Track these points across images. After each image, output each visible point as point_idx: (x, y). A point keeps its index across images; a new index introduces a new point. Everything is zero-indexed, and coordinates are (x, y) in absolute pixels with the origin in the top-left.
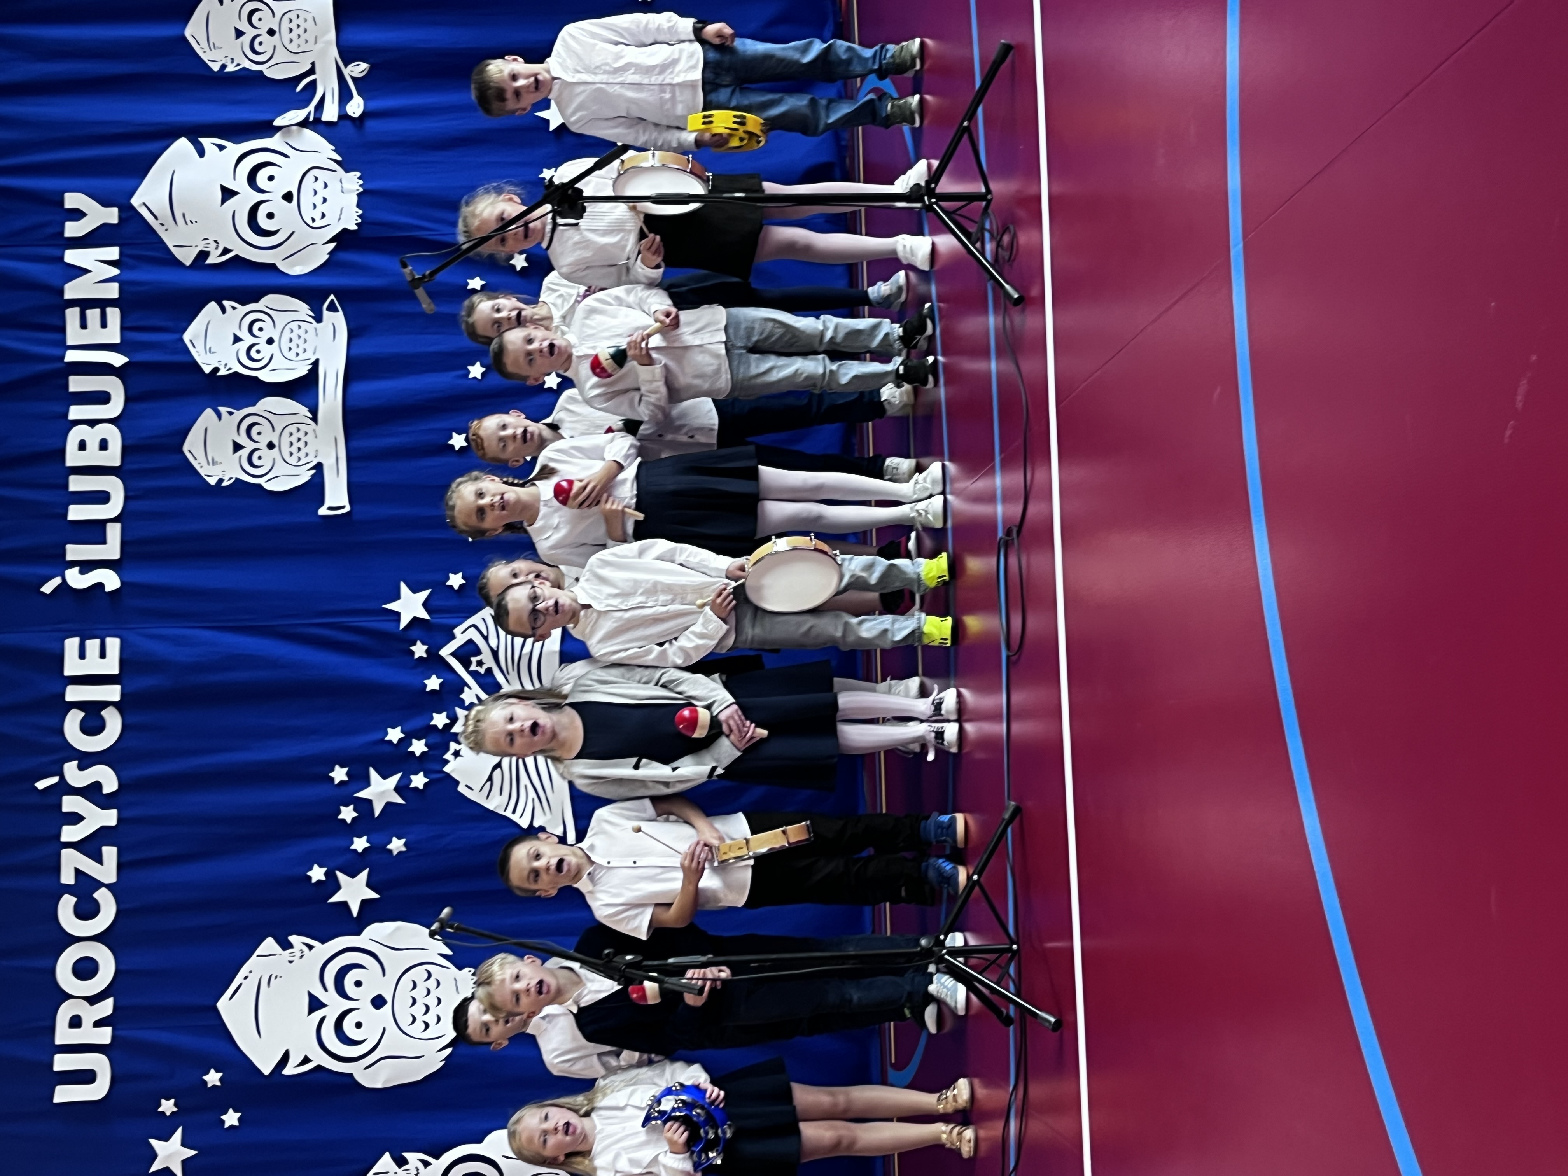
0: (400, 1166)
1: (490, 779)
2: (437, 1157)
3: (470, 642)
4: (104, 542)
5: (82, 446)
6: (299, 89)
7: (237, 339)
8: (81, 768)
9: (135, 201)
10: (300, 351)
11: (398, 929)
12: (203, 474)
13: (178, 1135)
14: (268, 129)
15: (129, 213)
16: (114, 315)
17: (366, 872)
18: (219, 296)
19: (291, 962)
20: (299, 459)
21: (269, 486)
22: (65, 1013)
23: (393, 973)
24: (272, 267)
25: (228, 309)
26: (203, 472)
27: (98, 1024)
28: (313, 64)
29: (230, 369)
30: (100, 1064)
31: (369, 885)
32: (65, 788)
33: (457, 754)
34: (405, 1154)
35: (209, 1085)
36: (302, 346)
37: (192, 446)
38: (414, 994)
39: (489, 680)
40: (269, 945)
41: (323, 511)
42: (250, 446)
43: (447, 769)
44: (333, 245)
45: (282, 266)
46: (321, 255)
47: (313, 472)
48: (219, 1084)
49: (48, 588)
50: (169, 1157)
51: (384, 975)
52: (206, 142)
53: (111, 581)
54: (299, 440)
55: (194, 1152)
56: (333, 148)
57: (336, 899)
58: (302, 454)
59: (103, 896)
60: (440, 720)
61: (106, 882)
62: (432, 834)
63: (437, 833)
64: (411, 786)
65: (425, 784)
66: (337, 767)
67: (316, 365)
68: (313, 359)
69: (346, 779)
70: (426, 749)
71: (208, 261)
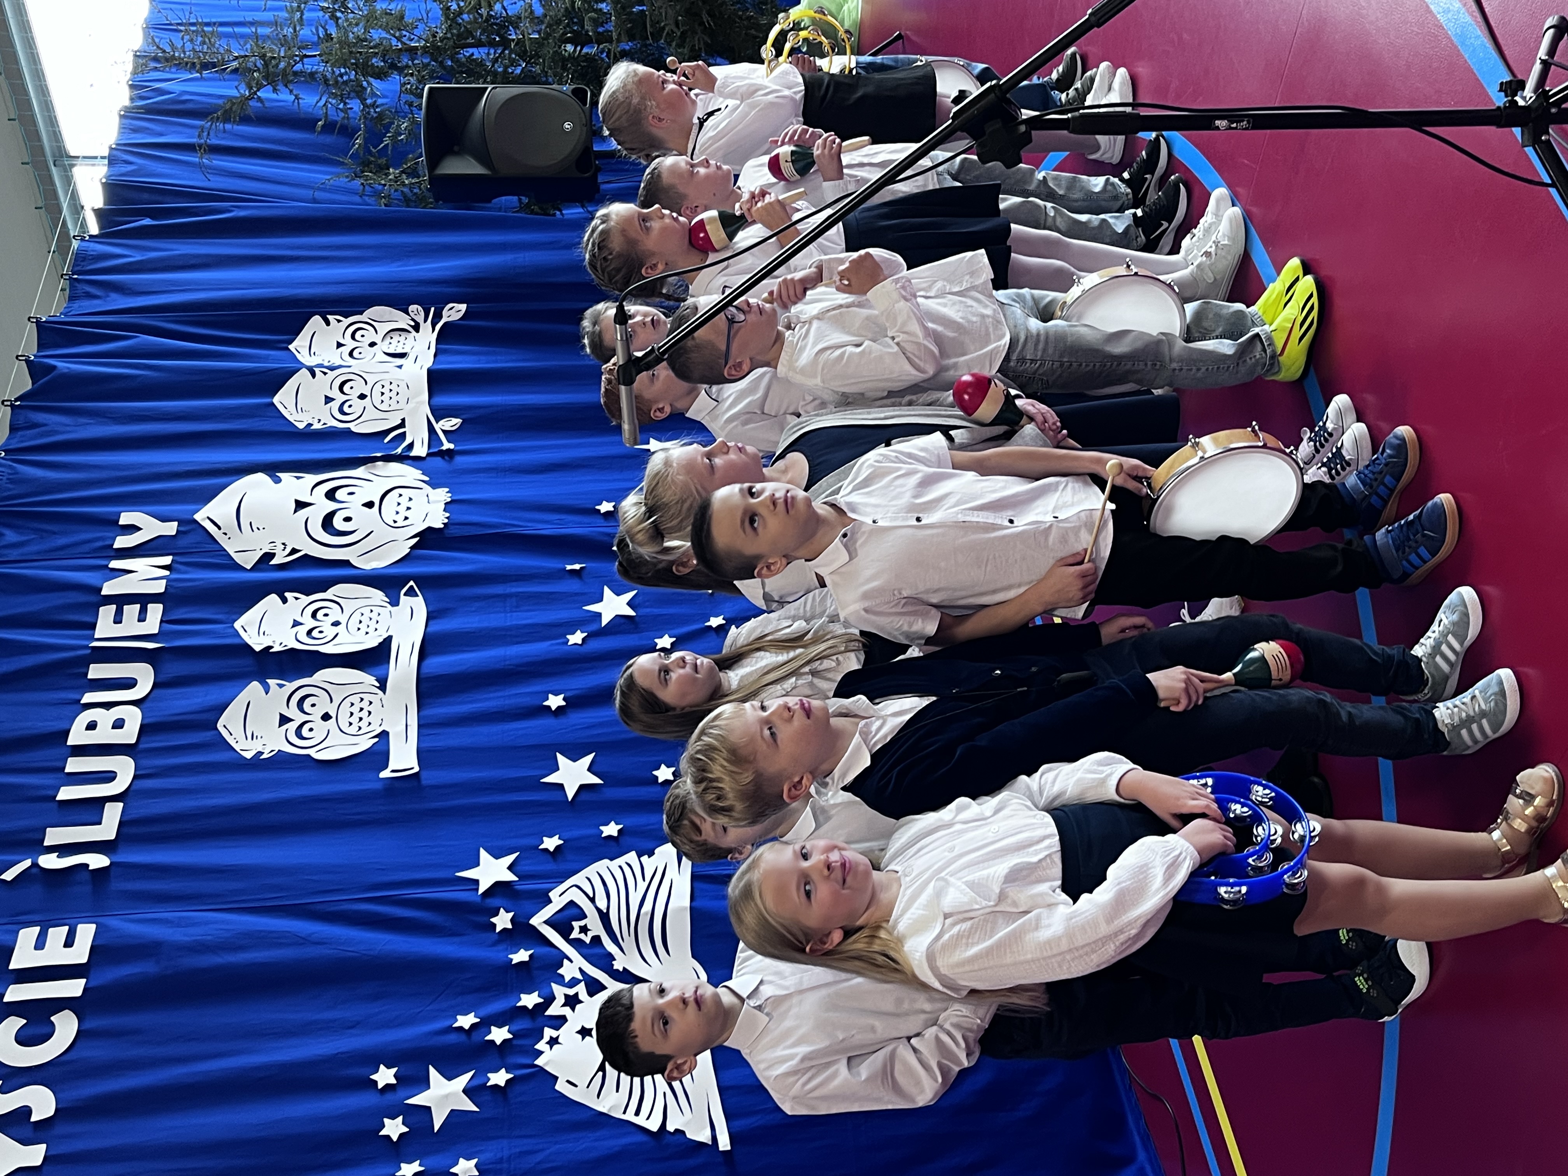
3: (572, 904)
4: (98, 823)
5: (92, 726)
6: (386, 441)
7: (297, 623)
8: (3, 1090)
9: (200, 516)
10: (371, 630)
12: (238, 749)
15: (189, 526)
16: (155, 611)
18: (281, 589)
20: (360, 728)
21: (319, 756)
24: (346, 563)
25: (290, 599)
28: (403, 420)
29: (285, 646)
33: (553, 1042)
36: (373, 624)
37: (229, 722)
39: (597, 950)
41: (385, 774)
42: (300, 718)
43: (539, 1062)
44: (414, 541)
45: (354, 562)
46: (401, 549)
47: (376, 740)
49: (10, 874)
52: (284, 475)
53: (97, 861)
54: (362, 709)
56: (421, 472)
58: (363, 724)
60: (530, 1000)
62: (518, 1150)
63: (525, 1148)
64: (488, 1084)
65: (508, 1082)
66: (382, 1067)
67: (388, 640)
68: (385, 636)
69: (394, 1081)
70: (511, 1036)
71: (273, 562)
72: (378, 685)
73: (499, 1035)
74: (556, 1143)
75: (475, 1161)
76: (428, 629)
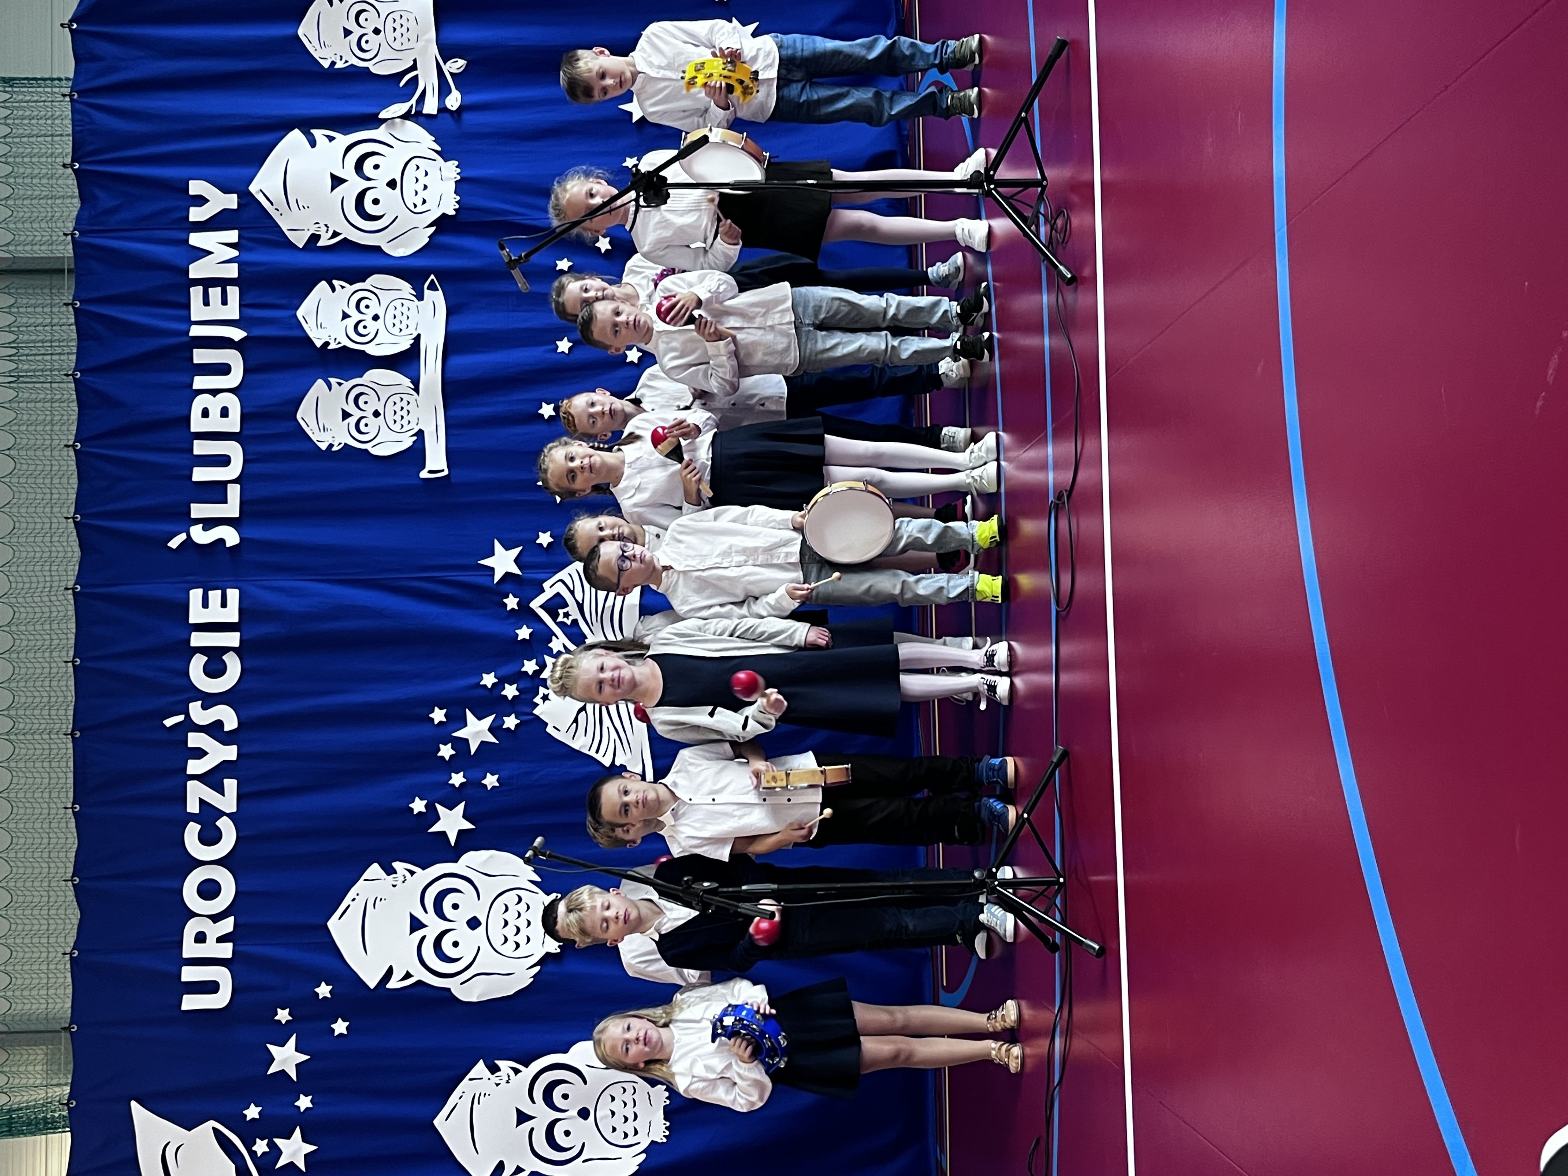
0: (493, 1073)
1: (576, 721)
2: (527, 1066)
3: (558, 595)
4: (225, 502)
5: (205, 413)
6: (402, 84)
7: (345, 316)
8: (205, 707)
9: (253, 188)
10: (403, 327)
11: (491, 857)
12: (315, 440)
13: (292, 1041)
14: (374, 121)
15: (247, 200)
16: (233, 292)
17: (462, 806)
18: (330, 275)
19: (394, 886)
20: (402, 426)
21: (375, 451)
22: (191, 929)
23: (487, 899)
24: (378, 249)
25: (338, 288)
26: (314, 438)
27: (221, 940)
28: (415, 61)
29: (339, 343)
30: (223, 976)
31: (465, 816)
32: (189, 726)
33: (545, 698)
34: (497, 1062)
35: (321, 997)
36: (405, 322)
37: (305, 414)
38: (507, 916)
39: (574, 630)
40: (375, 870)
41: (424, 474)
42: (357, 414)
43: (536, 712)
44: (433, 229)
45: (386, 249)
46: (422, 238)
47: (415, 438)
48: (329, 996)
49: (174, 543)
50: (285, 1061)
51: (479, 899)
52: (318, 133)
53: (231, 537)
54: (402, 408)
55: (307, 1057)
56: (433, 139)
57: (435, 828)
58: (405, 422)
59: (226, 825)
60: (530, 667)
61: (227, 812)
63: (529, 770)
64: (504, 726)
65: (516, 725)
66: (436, 709)
67: (417, 340)
68: (414, 336)
69: (445, 720)
70: (518, 693)
71: (320, 244)
72: (413, 386)
73: (510, 691)
74: (547, 767)
76: (448, 328)
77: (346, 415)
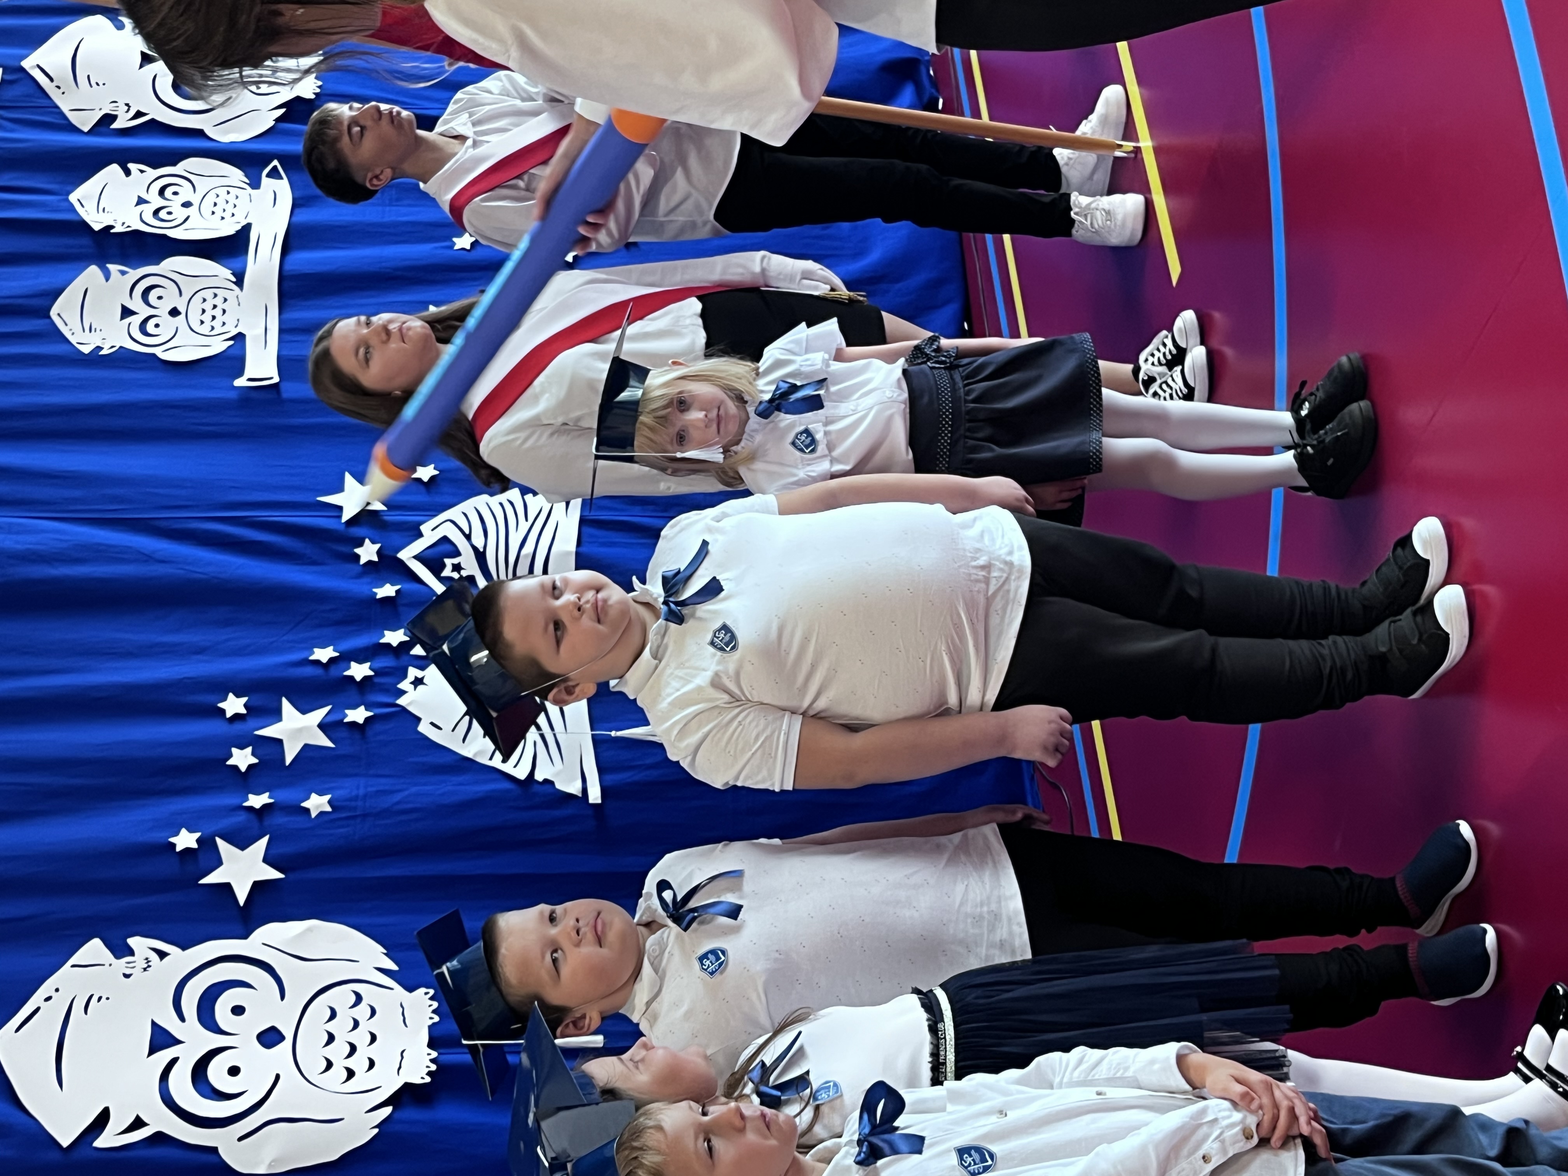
3: (445, 539)
7: (142, 201)
9: (28, 64)
10: (227, 215)
12: (74, 342)
15: (15, 74)
17: (264, 842)
18: (123, 158)
20: (213, 328)
21: (166, 357)
24: (199, 133)
25: (134, 172)
29: (128, 227)
31: (268, 859)
33: (418, 682)
36: (230, 209)
37: (63, 309)
41: (240, 382)
42: (144, 311)
43: (402, 701)
44: (281, 112)
45: (209, 132)
46: (266, 121)
47: (231, 342)
54: (215, 307)
57: (212, 878)
60: (393, 637)
62: (374, 789)
63: (381, 788)
64: (346, 720)
65: (367, 720)
66: (231, 695)
67: (247, 228)
68: (244, 223)
69: (244, 711)
70: (372, 673)
71: (115, 125)
72: (234, 279)
73: (359, 671)
74: (416, 785)
75: (328, 797)
76: (294, 219)
77: (126, 312)
